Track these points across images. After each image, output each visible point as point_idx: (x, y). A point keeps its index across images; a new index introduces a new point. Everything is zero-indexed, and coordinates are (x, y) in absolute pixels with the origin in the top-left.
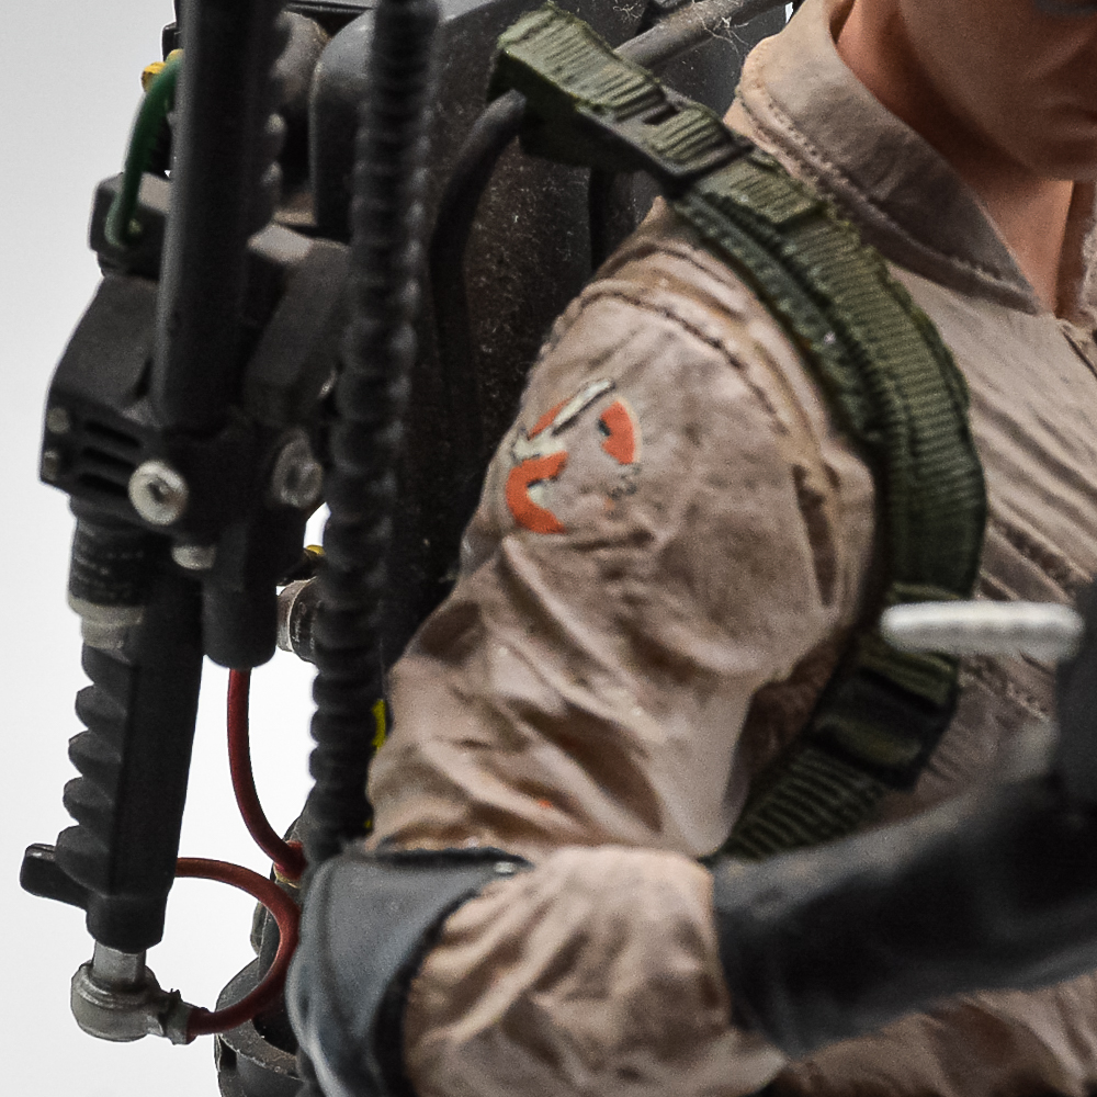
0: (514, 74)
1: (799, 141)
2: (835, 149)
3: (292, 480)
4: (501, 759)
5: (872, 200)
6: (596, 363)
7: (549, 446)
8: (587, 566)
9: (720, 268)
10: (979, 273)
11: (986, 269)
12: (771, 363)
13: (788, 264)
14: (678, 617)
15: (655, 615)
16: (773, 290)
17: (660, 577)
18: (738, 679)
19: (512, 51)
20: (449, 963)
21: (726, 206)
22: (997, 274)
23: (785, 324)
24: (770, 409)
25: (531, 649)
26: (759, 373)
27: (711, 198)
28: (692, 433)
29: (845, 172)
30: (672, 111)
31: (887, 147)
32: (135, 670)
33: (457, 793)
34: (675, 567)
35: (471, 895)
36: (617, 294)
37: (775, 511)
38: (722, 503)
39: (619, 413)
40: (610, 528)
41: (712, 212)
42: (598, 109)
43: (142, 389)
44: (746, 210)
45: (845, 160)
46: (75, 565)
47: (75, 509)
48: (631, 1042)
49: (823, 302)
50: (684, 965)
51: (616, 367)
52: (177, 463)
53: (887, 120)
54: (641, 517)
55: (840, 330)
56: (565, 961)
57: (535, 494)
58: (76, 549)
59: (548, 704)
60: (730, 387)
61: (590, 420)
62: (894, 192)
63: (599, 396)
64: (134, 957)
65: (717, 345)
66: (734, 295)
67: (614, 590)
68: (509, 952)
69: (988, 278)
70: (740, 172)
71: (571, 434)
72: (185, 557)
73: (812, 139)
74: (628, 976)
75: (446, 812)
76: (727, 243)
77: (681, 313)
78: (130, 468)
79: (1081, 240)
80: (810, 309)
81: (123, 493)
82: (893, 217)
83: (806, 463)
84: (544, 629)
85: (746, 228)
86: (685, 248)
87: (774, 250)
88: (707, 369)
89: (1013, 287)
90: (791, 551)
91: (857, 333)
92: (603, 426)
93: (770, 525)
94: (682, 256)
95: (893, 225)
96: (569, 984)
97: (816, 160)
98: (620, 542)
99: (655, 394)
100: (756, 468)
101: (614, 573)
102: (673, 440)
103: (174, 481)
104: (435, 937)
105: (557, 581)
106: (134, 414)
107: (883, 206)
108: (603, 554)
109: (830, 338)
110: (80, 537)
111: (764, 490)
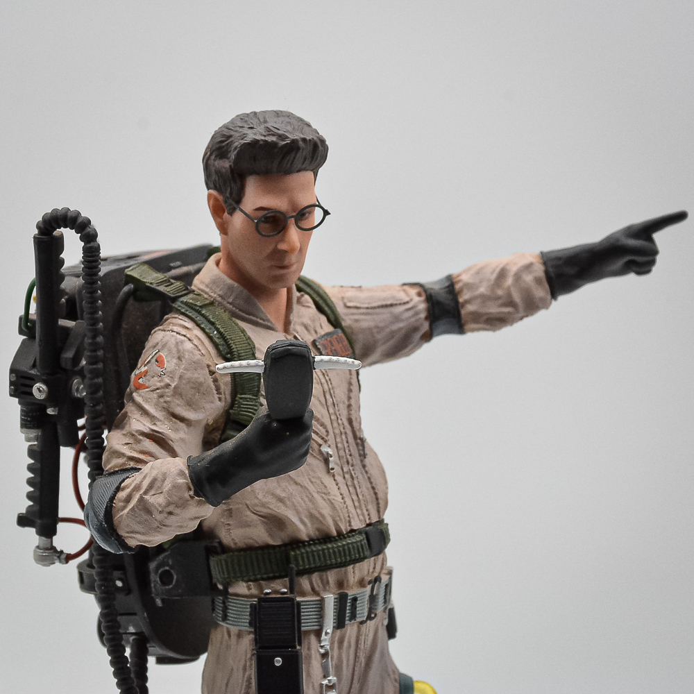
0: (130, 279)
1: (207, 290)
2: (217, 290)
3: (77, 390)
4: (134, 446)
5: (228, 303)
6: (155, 347)
7: (143, 369)
8: (155, 395)
9: (186, 319)
10: (258, 320)
11: (261, 319)
12: (199, 339)
13: (203, 316)
14: (178, 405)
15: (172, 405)
16: (200, 322)
17: (173, 395)
18: (198, 422)
19: (128, 273)
20: (122, 495)
21: (186, 304)
22: (264, 320)
23: (203, 330)
24: (200, 350)
25: (142, 419)
26: (196, 342)
27: (182, 302)
28: (179, 358)
29: (220, 296)
30: (172, 284)
31: (231, 288)
32: (41, 452)
33: (123, 455)
34: (177, 392)
35: (128, 477)
36: (159, 330)
37: (203, 376)
38: (189, 375)
39: (161, 356)
40: (159, 385)
41: (182, 305)
42: (151, 283)
43: (34, 366)
44: (191, 303)
45: (220, 293)
46: (22, 419)
47: (20, 403)
48: (169, 504)
49: (213, 324)
50: (181, 481)
51: (159, 347)
52: (45, 382)
53: (229, 281)
54: (167, 380)
55: (217, 330)
56: (151, 487)
57: (140, 381)
58: (21, 415)
59: (146, 430)
60: (188, 345)
61: (154, 360)
62: (233, 300)
63: (156, 354)
64: (49, 540)
65: (185, 336)
66: (189, 324)
67: (162, 400)
68: (137, 488)
69: (261, 321)
70: (191, 296)
71: (149, 365)
72: (50, 411)
73: (211, 289)
74: (167, 486)
75: (121, 461)
76: (187, 313)
77: (175, 330)
78: (32, 387)
79: (290, 315)
80: (210, 326)
81: (31, 394)
82: (234, 306)
83: (210, 364)
84: (145, 412)
85: (192, 308)
86: (177, 316)
87: (199, 312)
88: (182, 342)
89: (269, 324)
90: (209, 386)
91: (222, 330)
92: (157, 361)
93: (202, 380)
94: (176, 318)
95: (234, 309)
96: (152, 492)
97: (212, 294)
98: (162, 388)
99: (170, 350)
100: (196, 365)
101: (161, 396)
102: (175, 361)
103: (44, 387)
104: (118, 489)
105: (146, 400)
106: (32, 372)
107: (230, 304)
108: (158, 391)
109: (215, 332)
110: (22, 411)
111: (199, 371)
